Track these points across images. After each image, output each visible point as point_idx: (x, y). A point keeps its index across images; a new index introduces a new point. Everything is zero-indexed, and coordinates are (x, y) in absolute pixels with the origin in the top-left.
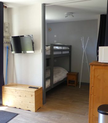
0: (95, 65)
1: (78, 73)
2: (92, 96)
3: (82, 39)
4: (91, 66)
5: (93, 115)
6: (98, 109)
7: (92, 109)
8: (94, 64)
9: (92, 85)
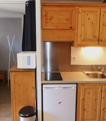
0: (14, 72)
1: (6, 71)
2: (14, 100)
3: (8, 37)
4: (11, 73)
5: (16, 117)
6: (19, 113)
7: (15, 113)
8: (13, 70)
9: (13, 91)
